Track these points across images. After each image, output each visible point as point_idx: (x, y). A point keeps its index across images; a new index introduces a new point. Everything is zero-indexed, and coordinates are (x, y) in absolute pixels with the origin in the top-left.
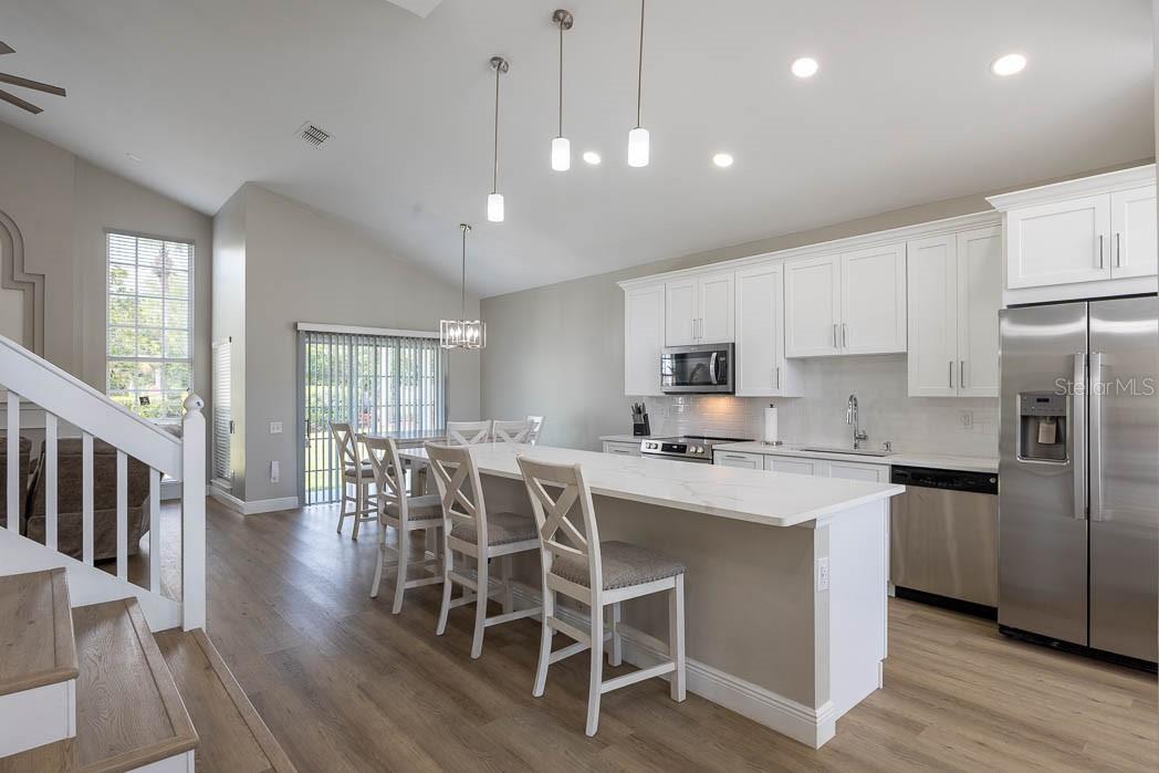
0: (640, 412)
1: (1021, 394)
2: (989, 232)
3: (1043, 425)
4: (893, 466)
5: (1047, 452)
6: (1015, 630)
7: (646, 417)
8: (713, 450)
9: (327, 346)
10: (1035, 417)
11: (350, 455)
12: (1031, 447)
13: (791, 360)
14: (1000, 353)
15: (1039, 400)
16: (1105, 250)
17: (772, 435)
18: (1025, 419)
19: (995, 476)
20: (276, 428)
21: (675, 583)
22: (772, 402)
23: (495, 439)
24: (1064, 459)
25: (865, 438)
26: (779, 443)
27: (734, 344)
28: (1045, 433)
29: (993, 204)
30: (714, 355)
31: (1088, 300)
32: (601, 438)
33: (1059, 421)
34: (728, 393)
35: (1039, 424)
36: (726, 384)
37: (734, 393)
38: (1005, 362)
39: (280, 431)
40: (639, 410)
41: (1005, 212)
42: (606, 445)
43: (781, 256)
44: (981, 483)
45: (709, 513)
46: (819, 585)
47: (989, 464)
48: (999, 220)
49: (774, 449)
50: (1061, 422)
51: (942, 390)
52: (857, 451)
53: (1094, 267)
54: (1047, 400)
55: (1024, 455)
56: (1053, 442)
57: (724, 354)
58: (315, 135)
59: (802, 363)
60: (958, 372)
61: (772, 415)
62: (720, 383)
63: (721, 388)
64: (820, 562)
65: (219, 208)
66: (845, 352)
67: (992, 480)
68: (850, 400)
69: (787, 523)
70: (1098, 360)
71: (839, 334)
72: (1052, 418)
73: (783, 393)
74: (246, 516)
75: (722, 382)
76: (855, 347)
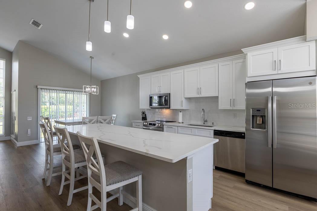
0: (144, 114)
1: (252, 109)
2: (242, 60)
3: (258, 118)
4: (214, 130)
5: (259, 126)
6: (250, 181)
7: (145, 115)
8: (163, 125)
9: (56, 94)
10: (256, 115)
11: (49, 128)
12: (255, 124)
13: (186, 98)
14: (246, 97)
15: (257, 111)
16: (276, 64)
17: (180, 120)
18: (253, 116)
19: (244, 133)
20: (30, 119)
21: (138, 179)
22: (181, 111)
23: (99, 122)
24: (265, 128)
25: (206, 121)
26: (182, 123)
27: (170, 94)
28: (259, 120)
29: (243, 51)
30: (164, 97)
31: (272, 80)
32: (132, 121)
33: (263, 117)
34: (168, 108)
35: (257, 117)
36: (167, 105)
37: (169, 108)
38: (247, 100)
39: (31, 119)
40: (143, 113)
41: (247, 54)
42: (133, 123)
43: (183, 68)
44: (240, 135)
45: (146, 155)
46: (189, 181)
47: (243, 130)
48: (245, 57)
49: (181, 125)
50: (264, 117)
51: (228, 107)
52: (204, 125)
53: (273, 70)
54: (260, 111)
55: (253, 127)
56: (261, 123)
57: (167, 96)
58: (36, 24)
59: (189, 99)
60: (233, 102)
61: (181, 114)
62: (166, 105)
63: (166, 106)
64: (189, 172)
65: (13, 49)
66: (201, 96)
67: (243, 135)
68: (203, 110)
69: (174, 161)
70: (275, 98)
71: (199, 90)
72: (261, 116)
73: (184, 108)
74: (18, 147)
75: (166, 104)
76: (204, 94)
